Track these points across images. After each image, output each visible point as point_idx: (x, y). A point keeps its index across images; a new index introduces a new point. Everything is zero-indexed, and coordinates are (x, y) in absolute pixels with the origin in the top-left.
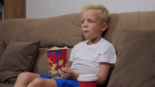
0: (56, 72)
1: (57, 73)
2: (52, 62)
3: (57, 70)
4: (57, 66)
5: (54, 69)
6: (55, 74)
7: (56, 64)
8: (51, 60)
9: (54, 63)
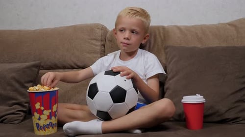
0: (48, 122)
1: (50, 122)
2: (42, 108)
3: (51, 119)
4: (50, 113)
5: (47, 117)
6: (48, 125)
7: (50, 111)
8: (41, 106)
9: (46, 109)
